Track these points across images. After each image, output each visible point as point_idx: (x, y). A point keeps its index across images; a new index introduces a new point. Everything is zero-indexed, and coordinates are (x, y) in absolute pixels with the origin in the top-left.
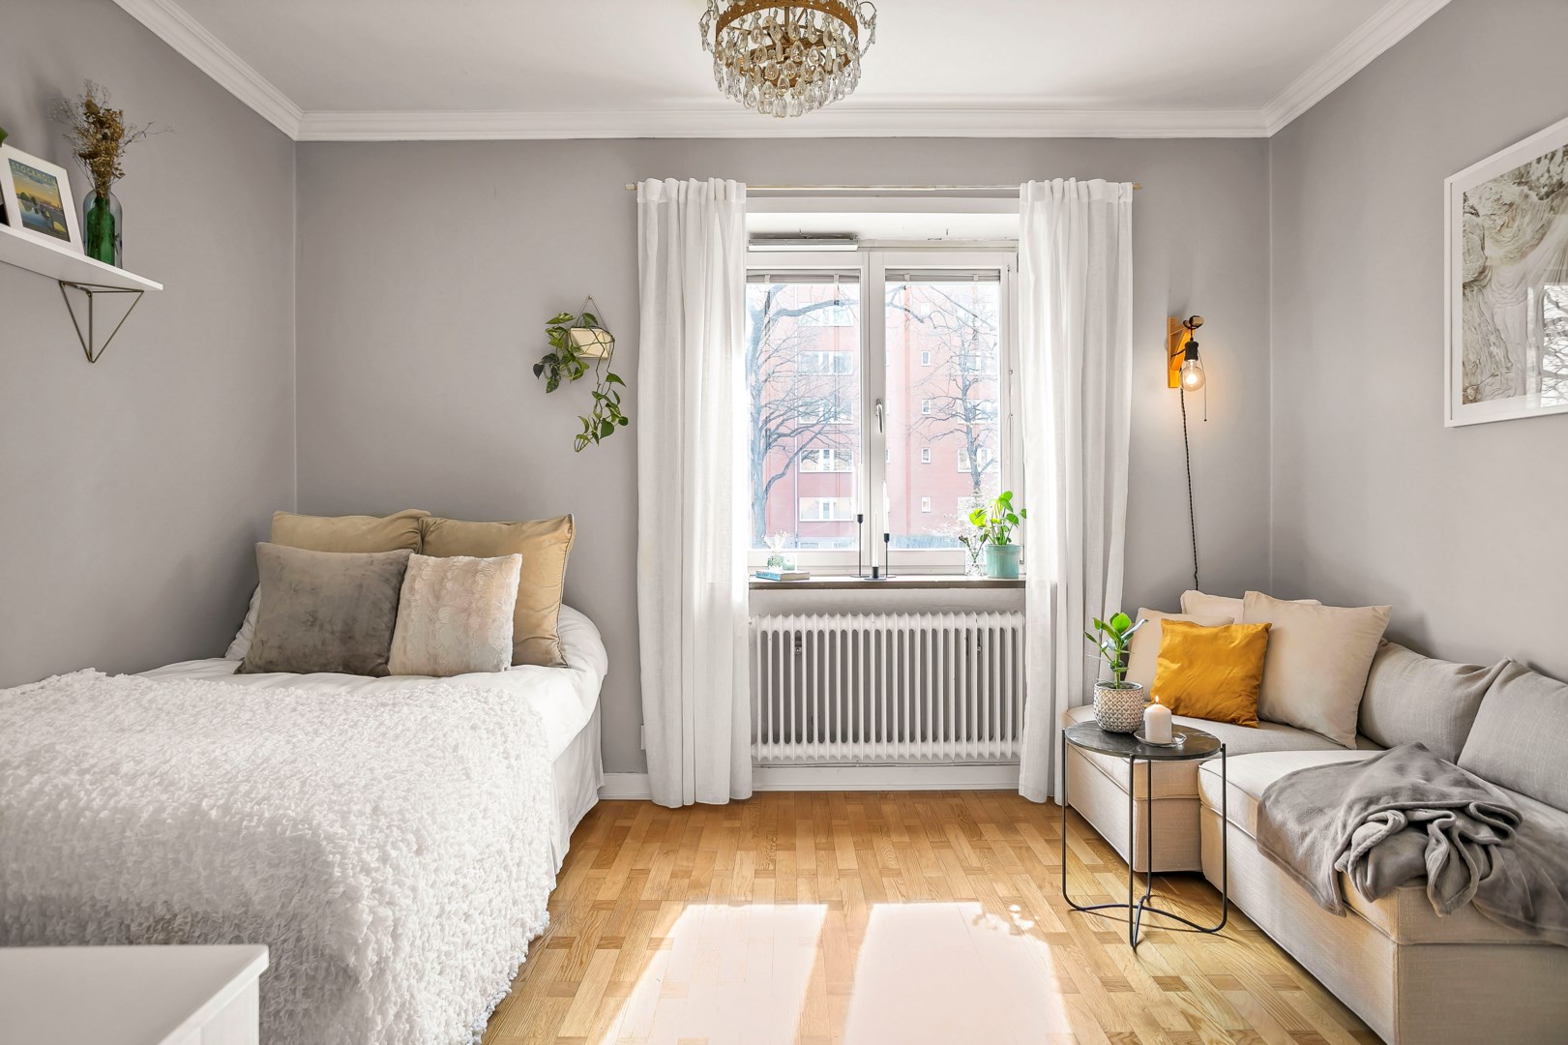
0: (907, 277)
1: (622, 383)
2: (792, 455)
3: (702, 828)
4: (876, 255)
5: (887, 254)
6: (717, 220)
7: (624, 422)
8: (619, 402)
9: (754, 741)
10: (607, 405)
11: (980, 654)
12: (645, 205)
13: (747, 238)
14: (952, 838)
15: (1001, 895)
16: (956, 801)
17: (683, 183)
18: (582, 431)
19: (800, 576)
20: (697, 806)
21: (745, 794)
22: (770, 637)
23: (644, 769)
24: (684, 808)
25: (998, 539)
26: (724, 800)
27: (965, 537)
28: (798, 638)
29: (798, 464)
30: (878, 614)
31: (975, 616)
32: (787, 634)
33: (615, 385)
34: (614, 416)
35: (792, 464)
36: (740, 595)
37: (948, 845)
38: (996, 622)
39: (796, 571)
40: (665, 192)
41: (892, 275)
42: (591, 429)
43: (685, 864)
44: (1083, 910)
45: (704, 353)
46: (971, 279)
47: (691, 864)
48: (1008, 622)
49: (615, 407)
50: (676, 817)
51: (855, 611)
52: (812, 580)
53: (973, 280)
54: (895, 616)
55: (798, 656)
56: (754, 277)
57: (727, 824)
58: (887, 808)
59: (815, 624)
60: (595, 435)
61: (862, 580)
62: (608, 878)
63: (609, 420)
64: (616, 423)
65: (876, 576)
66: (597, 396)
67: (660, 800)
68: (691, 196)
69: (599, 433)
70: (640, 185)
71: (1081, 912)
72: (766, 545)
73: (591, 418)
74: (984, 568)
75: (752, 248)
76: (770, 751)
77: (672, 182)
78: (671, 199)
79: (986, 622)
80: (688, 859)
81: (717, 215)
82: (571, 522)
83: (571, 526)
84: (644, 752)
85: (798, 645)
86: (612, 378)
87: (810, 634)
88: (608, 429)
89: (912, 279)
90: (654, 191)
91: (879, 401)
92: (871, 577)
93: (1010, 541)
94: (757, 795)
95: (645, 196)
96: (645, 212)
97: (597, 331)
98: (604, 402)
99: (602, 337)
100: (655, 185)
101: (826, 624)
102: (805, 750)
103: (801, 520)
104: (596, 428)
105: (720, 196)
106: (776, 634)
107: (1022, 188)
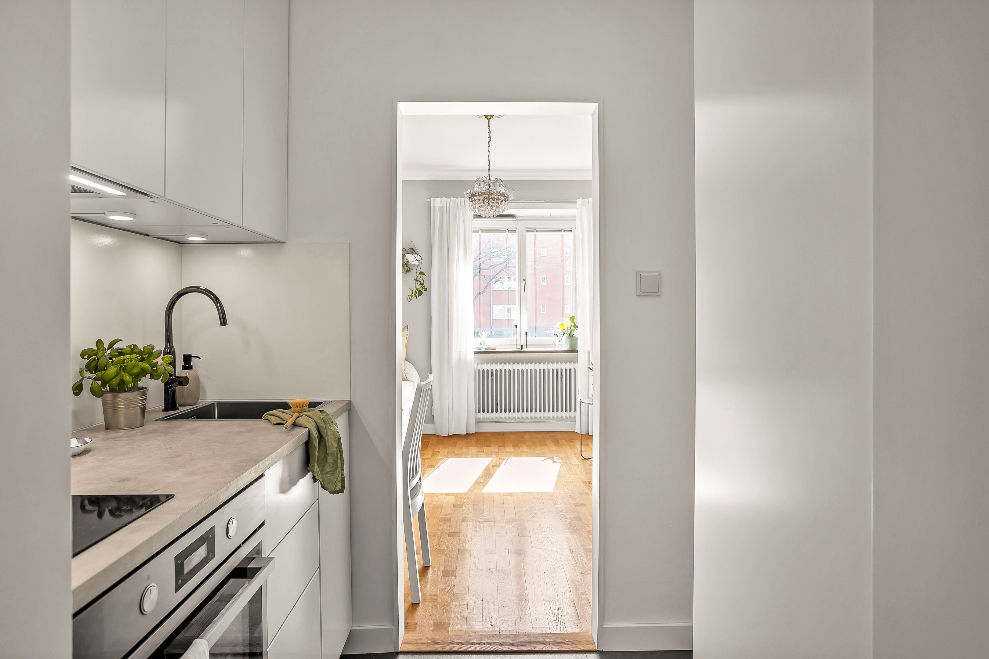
0: (535, 231)
1: (426, 276)
2: (489, 280)
3: (457, 442)
4: (522, 222)
5: (527, 222)
6: (461, 212)
7: (426, 290)
8: (424, 282)
9: (475, 412)
10: (420, 284)
11: (561, 378)
12: (434, 207)
13: (472, 216)
14: (548, 444)
15: (561, 456)
16: (553, 434)
17: (449, 199)
18: (410, 294)
19: (492, 349)
20: (454, 436)
21: (472, 431)
22: (481, 372)
23: (433, 423)
24: (449, 436)
25: (569, 334)
26: (464, 433)
27: (556, 334)
28: (492, 373)
29: (493, 285)
30: (523, 363)
31: (560, 363)
32: (488, 371)
33: (423, 275)
34: (422, 288)
35: (489, 286)
36: (471, 356)
37: (546, 445)
38: (568, 366)
39: (491, 347)
40: (441, 202)
41: (529, 230)
42: (414, 293)
43: (452, 450)
44: (587, 459)
45: (457, 265)
46: (560, 231)
47: (454, 450)
48: (572, 366)
49: (423, 284)
50: (446, 439)
51: (514, 361)
52: (497, 350)
53: (561, 232)
54: (529, 364)
55: (492, 379)
56: (475, 231)
57: (465, 440)
58: (526, 437)
59: (498, 367)
60: (415, 295)
61: (517, 350)
62: (426, 453)
63: (421, 289)
64: (423, 291)
65: (522, 349)
66: (416, 280)
67: (439, 434)
68: (451, 204)
69: (417, 295)
70: (432, 199)
71: (586, 460)
72: (479, 337)
73: (414, 288)
74: (564, 346)
75: (474, 220)
76: (481, 415)
77: (444, 199)
78: (444, 205)
79: (564, 366)
80: (453, 449)
81: (461, 210)
82: (408, 328)
83: (408, 330)
84: (433, 416)
85: (492, 375)
86: (421, 273)
87: (496, 371)
88: (421, 293)
89: (537, 231)
90: (437, 202)
91: (524, 280)
92: (520, 349)
93: (574, 335)
94: (476, 433)
95: (434, 203)
96: (434, 210)
97: (416, 255)
98: (419, 283)
99: (418, 258)
100: (438, 200)
101: (503, 367)
102: (494, 415)
103: (494, 318)
104: (416, 293)
105: (463, 204)
106: (483, 371)
107: (577, 201)
